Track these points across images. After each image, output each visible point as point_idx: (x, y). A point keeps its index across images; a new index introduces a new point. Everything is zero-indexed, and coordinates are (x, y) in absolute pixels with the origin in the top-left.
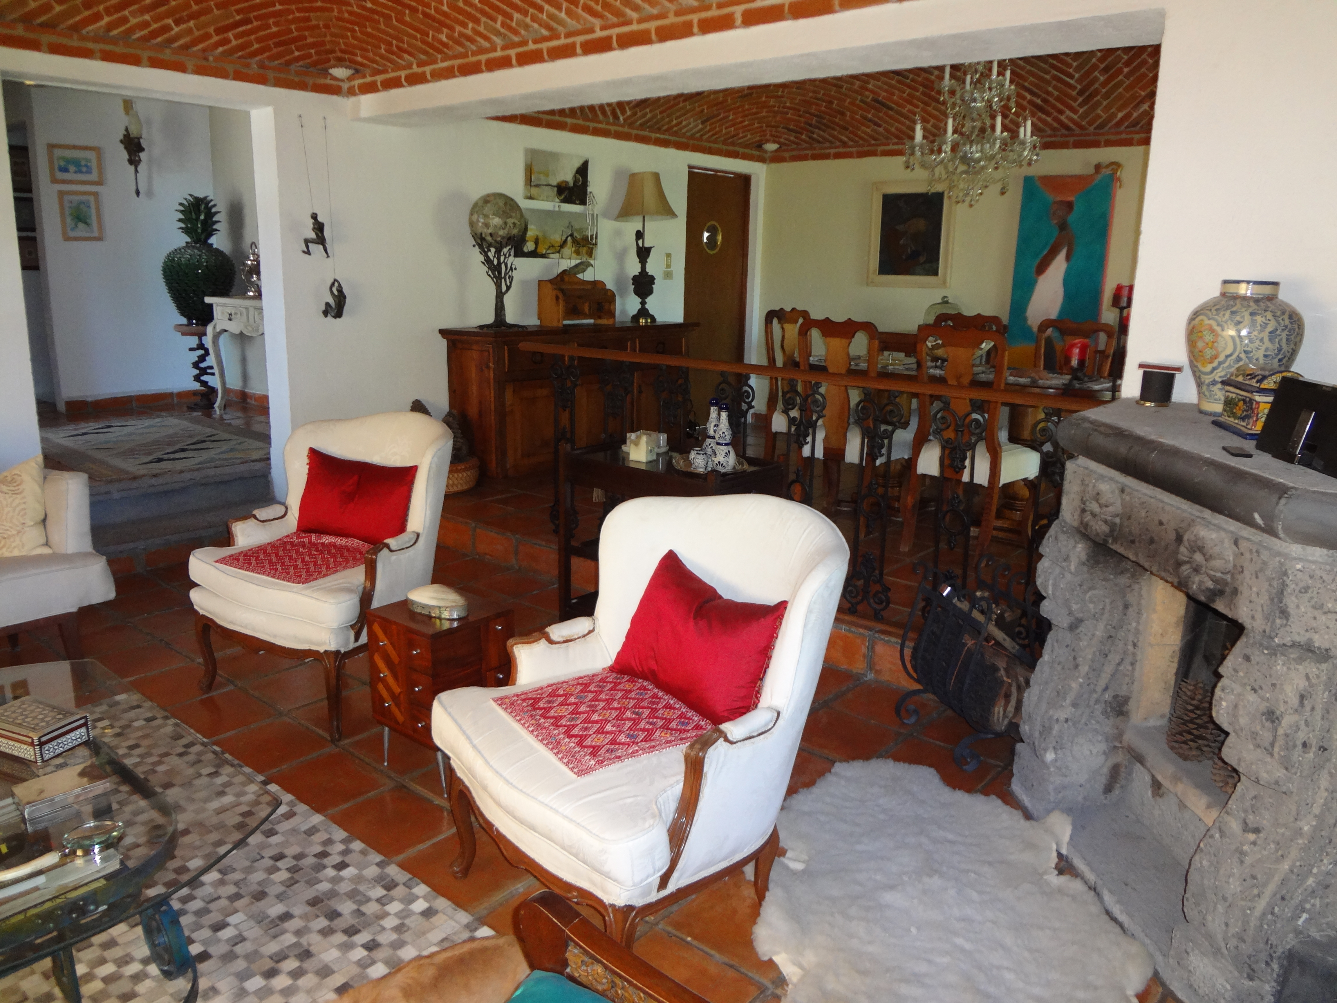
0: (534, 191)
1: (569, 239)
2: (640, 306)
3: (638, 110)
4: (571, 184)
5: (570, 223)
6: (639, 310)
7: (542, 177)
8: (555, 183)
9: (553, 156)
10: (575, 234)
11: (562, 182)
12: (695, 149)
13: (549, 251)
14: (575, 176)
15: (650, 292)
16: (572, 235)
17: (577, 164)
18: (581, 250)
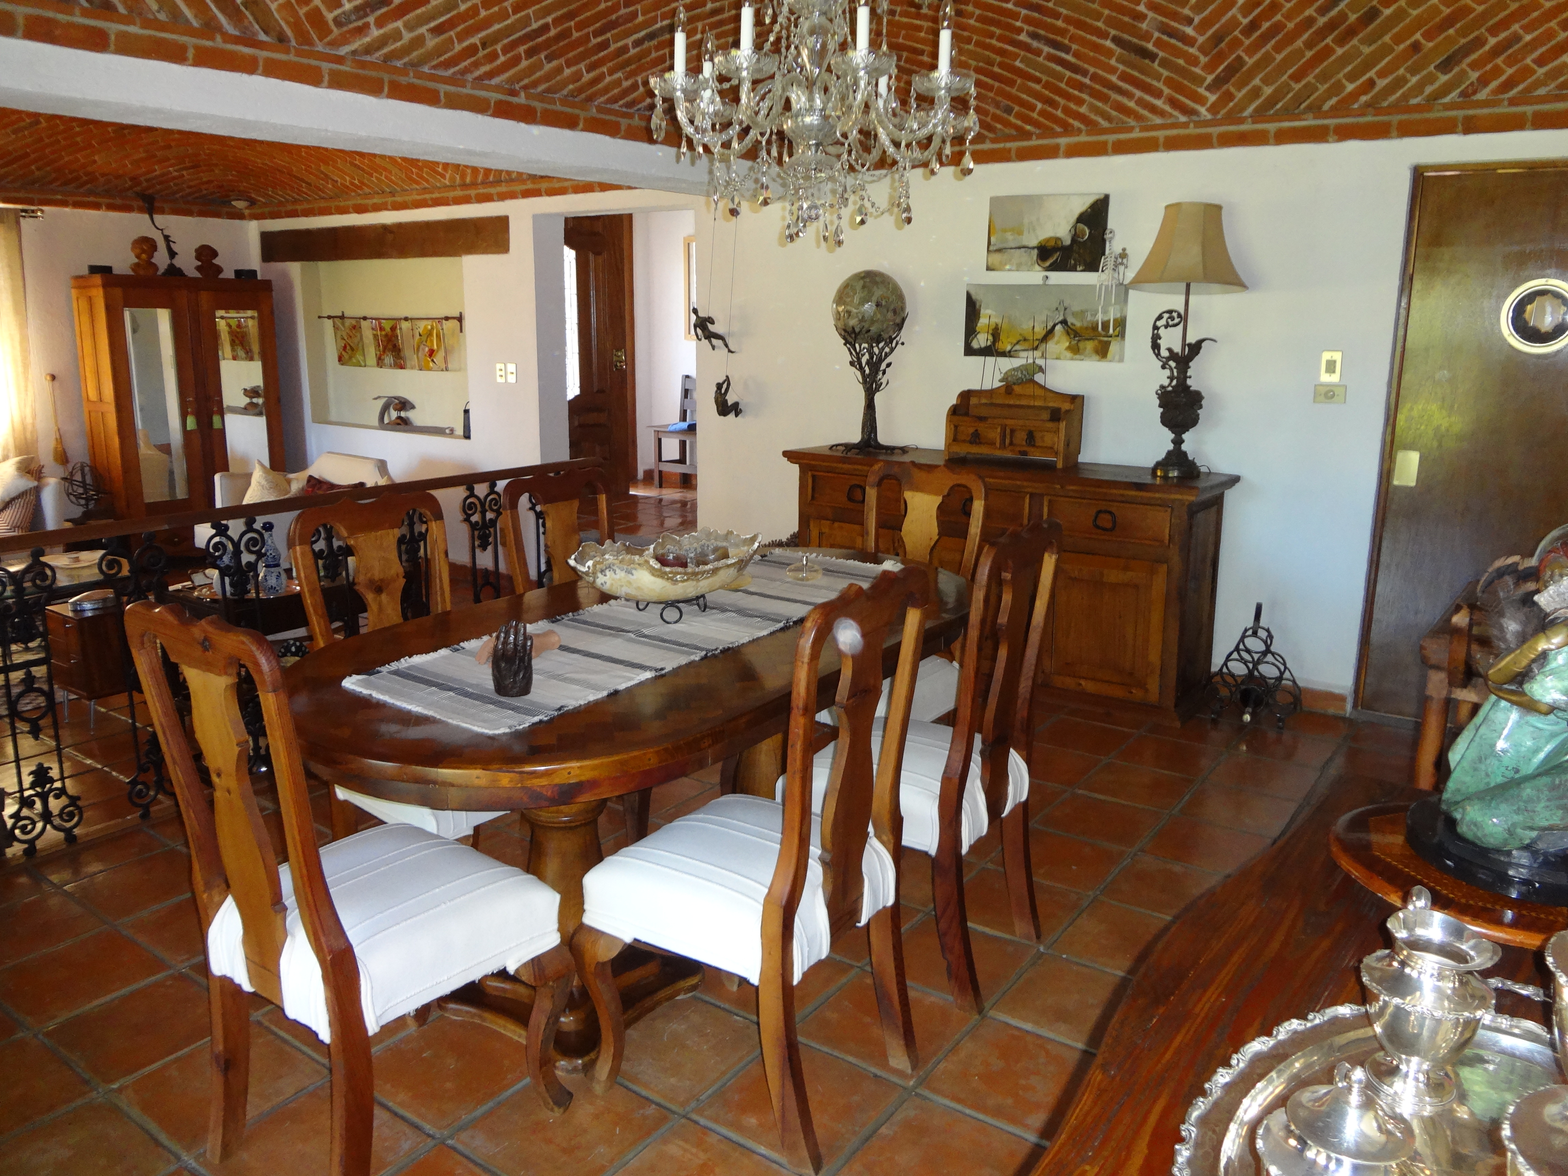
0: (996, 258)
1: (1059, 328)
2: (1171, 447)
3: (1230, 87)
4: (1067, 241)
5: (1061, 302)
6: (1169, 453)
7: (1009, 236)
8: (1034, 243)
9: (1031, 201)
10: (1071, 320)
11: (1049, 240)
12: (1408, 130)
13: (1017, 347)
14: (1075, 227)
15: (1193, 421)
16: (1064, 322)
17: (1081, 205)
18: (1081, 345)
